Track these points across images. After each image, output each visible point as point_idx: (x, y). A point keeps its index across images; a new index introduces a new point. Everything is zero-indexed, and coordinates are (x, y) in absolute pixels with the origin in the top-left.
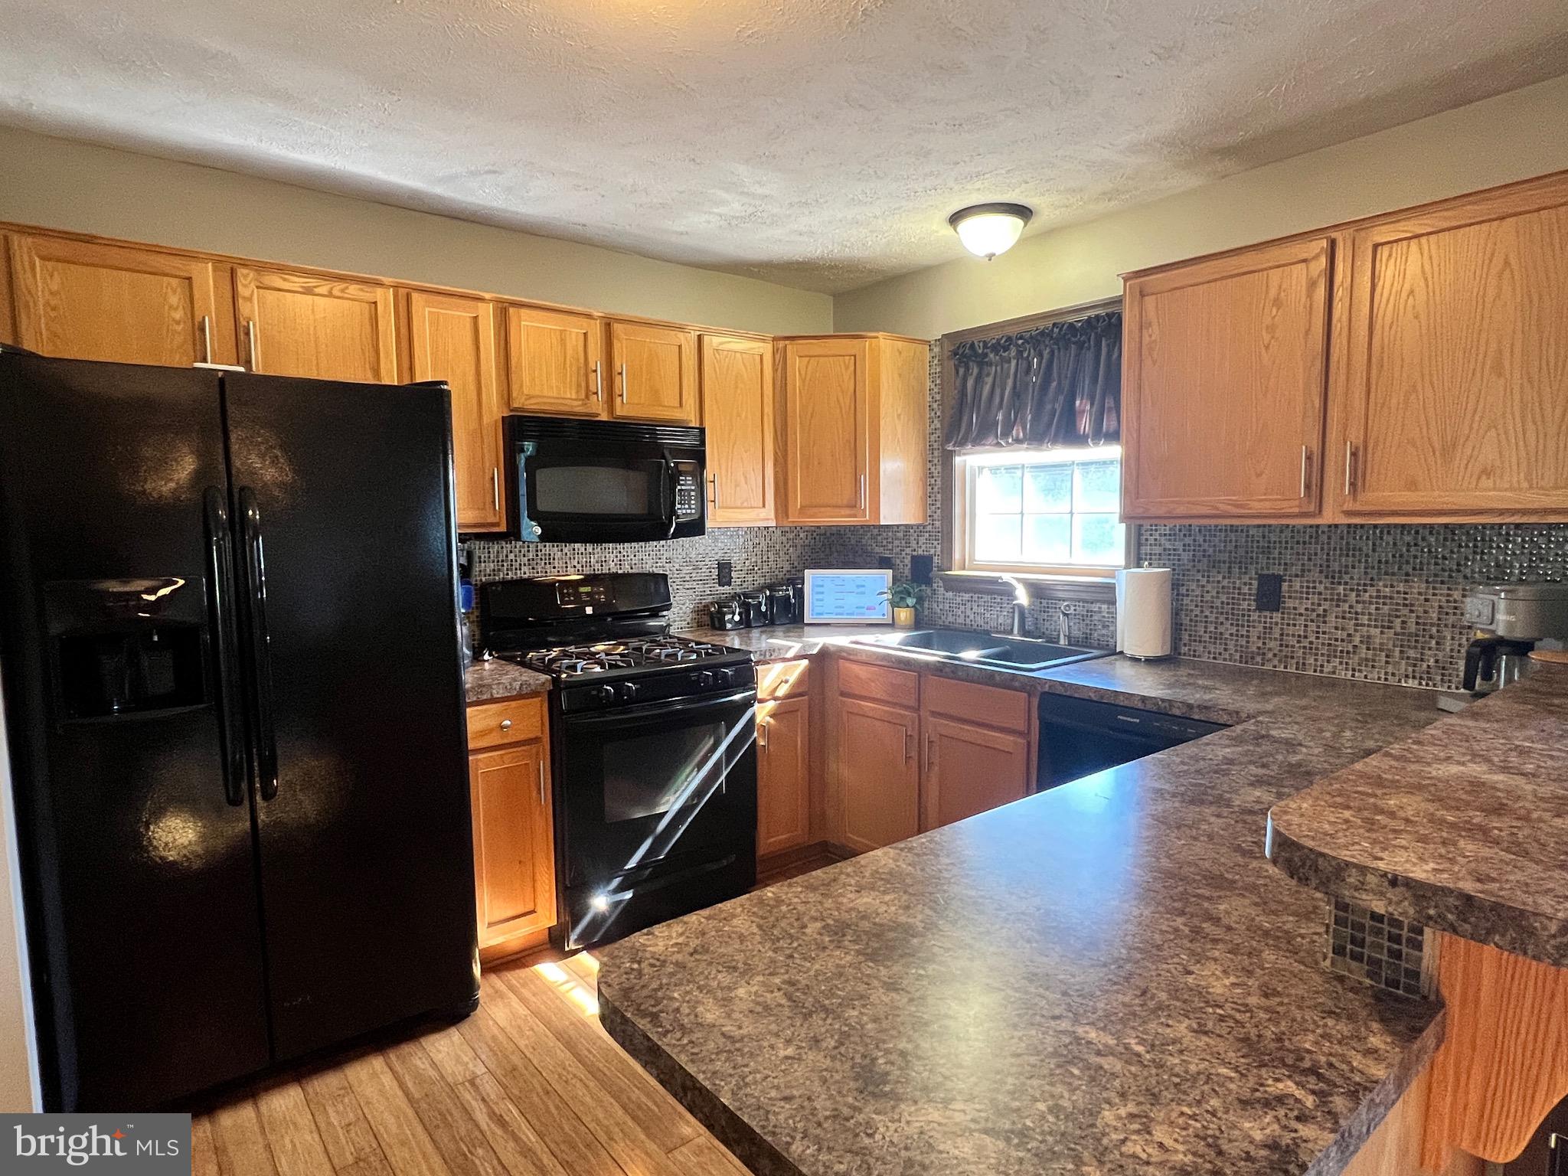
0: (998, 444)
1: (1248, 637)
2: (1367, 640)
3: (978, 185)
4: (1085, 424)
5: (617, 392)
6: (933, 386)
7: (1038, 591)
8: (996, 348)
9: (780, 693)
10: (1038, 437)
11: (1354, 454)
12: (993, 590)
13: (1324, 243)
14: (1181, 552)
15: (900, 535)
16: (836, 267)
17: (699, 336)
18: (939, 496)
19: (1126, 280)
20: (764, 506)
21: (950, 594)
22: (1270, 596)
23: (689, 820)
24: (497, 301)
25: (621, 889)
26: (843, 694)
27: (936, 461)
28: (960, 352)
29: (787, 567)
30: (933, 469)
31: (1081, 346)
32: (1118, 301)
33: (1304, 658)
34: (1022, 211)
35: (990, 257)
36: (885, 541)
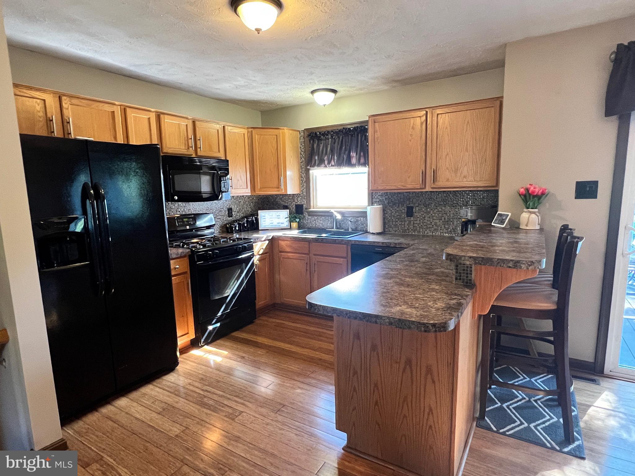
0: (326, 166)
1: (404, 225)
2: (436, 223)
3: (325, 83)
4: (354, 161)
5: (198, 146)
6: (301, 146)
7: (342, 214)
8: (323, 135)
9: (260, 253)
10: (340, 164)
11: (434, 172)
12: (328, 215)
13: (425, 112)
14: (384, 200)
15: (291, 197)
16: (267, 103)
17: (224, 127)
18: (305, 184)
19: (369, 117)
20: (247, 188)
21: (310, 217)
22: (410, 212)
23: (236, 297)
24: (156, 112)
25: (216, 323)
26: (281, 252)
27: (303, 172)
28: (312, 135)
29: (250, 210)
30: (302, 175)
31: (352, 135)
32: (367, 122)
33: (420, 230)
34: (334, 91)
35: (324, 105)
36: (285, 200)
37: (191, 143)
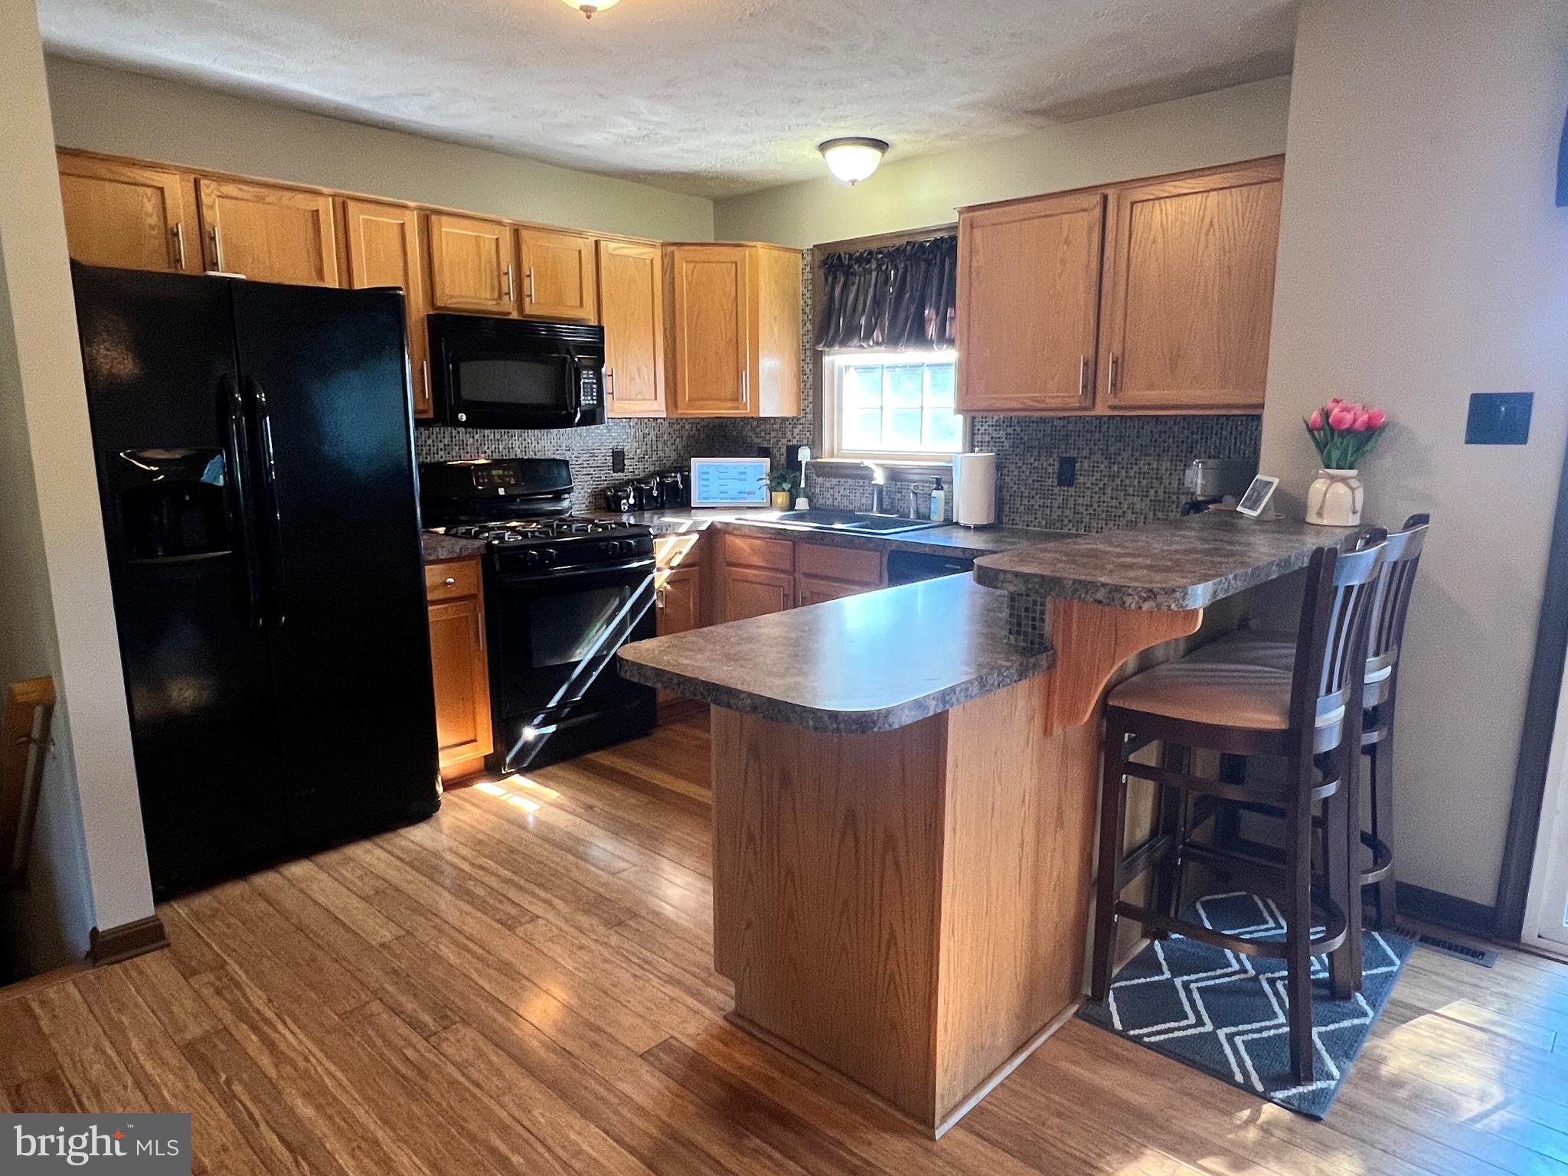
0: (861, 346)
1: (1051, 507)
2: (1132, 506)
3: (842, 124)
4: (932, 330)
5: (526, 291)
6: (805, 292)
7: (895, 476)
8: (860, 260)
9: (675, 563)
10: (893, 340)
11: (1115, 362)
12: (856, 474)
13: (1098, 198)
14: (1004, 440)
15: (776, 426)
16: (717, 177)
17: (597, 243)
18: (811, 392)
19: (960, 213)
20: (656, 399)
21: (820, 480)
22: (1067, 475)
23: (601, 667)
24: (420, 209)
25: (544, 723)
26: (730, 564)
27: (808, 360)
28: (830, 261)
29: (674, 456)
30: (805, 366)
31: (929, 263)
32: (954, 227)
33: (1090, 523)
34: (880, 145)
35: (853, 182)
36: (763, 434)
37: (509, 283)
